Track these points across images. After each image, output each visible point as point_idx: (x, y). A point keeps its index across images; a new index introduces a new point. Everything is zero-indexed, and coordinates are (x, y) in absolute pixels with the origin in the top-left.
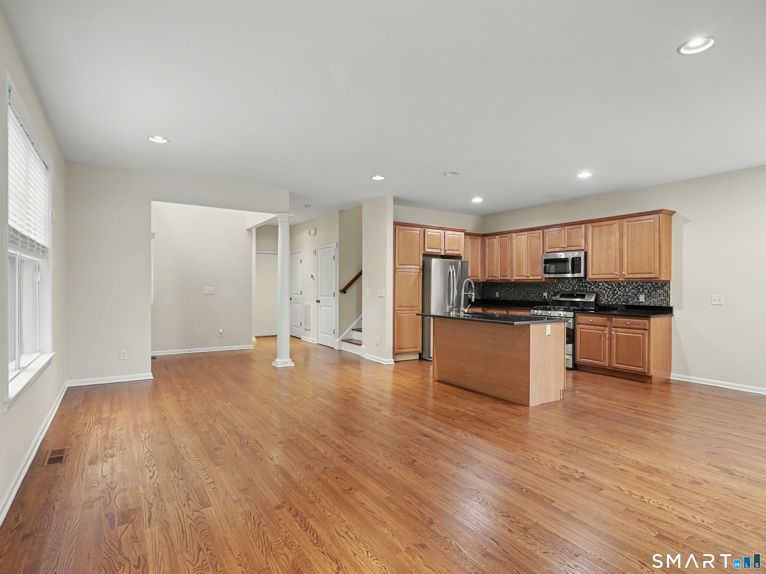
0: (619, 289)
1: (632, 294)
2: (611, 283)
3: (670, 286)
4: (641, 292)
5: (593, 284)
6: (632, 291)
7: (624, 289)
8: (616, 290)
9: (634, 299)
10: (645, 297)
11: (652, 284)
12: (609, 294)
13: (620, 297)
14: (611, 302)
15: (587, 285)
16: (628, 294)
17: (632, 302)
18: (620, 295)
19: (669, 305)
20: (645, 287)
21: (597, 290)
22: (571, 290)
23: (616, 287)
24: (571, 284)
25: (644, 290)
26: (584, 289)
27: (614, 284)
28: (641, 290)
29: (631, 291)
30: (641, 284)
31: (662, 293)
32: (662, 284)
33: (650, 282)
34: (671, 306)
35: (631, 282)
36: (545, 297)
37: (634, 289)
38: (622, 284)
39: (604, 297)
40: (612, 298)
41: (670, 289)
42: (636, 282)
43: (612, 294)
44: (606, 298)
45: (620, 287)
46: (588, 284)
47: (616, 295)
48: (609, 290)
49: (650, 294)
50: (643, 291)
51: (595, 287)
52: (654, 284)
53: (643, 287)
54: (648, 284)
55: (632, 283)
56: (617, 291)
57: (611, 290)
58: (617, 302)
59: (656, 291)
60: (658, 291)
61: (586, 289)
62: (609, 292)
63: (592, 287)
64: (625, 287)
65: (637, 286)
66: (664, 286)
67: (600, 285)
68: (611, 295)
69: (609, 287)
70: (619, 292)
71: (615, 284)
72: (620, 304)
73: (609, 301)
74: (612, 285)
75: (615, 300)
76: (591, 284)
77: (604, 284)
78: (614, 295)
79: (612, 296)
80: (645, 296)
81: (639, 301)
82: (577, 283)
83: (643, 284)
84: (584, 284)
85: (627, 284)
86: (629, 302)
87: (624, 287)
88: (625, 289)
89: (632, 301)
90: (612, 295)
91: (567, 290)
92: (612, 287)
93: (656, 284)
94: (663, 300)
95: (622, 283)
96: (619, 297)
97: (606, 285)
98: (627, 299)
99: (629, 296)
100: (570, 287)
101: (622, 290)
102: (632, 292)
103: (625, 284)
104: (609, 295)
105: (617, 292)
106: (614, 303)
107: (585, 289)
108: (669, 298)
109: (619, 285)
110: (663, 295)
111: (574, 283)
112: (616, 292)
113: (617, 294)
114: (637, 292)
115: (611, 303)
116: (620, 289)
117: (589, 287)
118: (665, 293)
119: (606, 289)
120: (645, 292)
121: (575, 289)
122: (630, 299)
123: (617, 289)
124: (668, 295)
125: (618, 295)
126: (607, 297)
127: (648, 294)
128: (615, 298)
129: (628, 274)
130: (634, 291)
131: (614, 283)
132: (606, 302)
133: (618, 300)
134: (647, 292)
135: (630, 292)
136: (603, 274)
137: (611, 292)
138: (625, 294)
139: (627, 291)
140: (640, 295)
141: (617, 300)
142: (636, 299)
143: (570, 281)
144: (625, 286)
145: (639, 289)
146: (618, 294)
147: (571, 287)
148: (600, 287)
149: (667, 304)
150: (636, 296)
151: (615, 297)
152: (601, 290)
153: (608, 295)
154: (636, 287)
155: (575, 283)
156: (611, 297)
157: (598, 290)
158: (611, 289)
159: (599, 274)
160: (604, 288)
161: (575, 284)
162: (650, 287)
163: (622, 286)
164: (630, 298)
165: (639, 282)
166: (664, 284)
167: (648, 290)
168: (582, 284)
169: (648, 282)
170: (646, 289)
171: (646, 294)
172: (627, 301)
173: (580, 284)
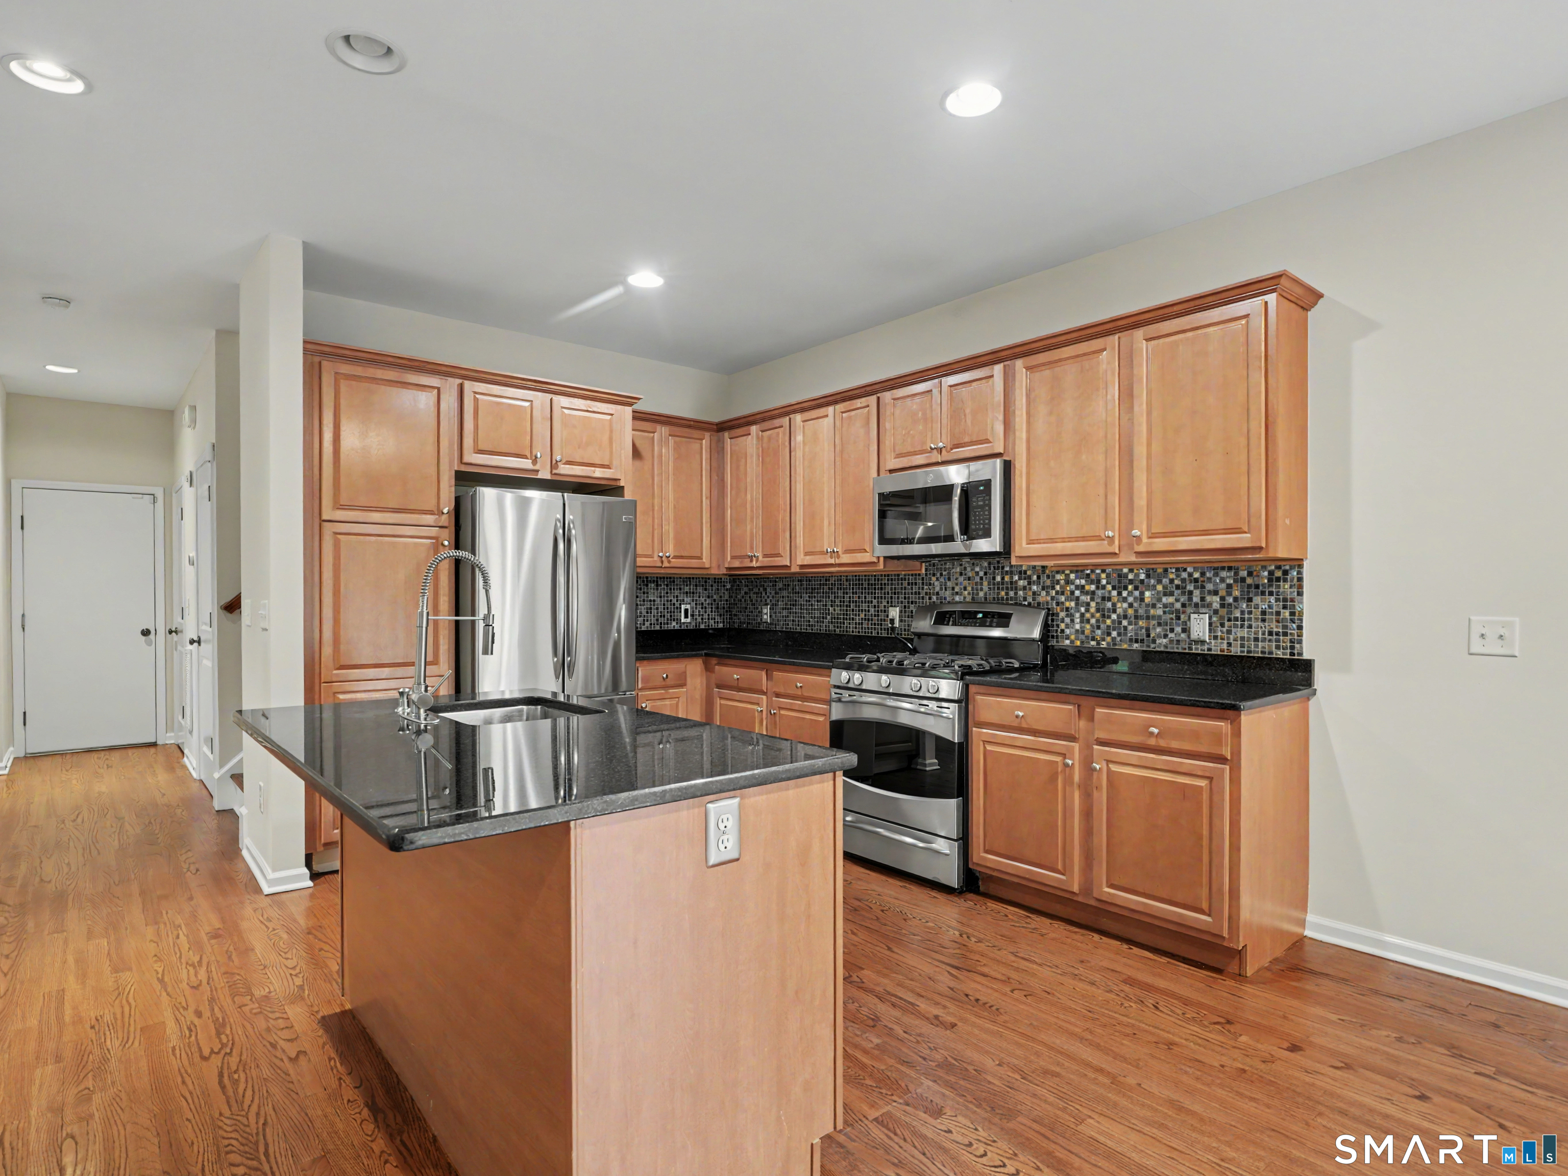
0: (1120, 594)
1: (1165, 612)
2: (1093, 571)
3: (1300, 579)
4: (1196, 605)
5: (1035, 578)
6: (1164, 600)
7: (1137, 593)
8: (1109, 599)
9: (1172, 630)
10: (1210, 624)
11: (1236, 574)
12: (1087, 610)
13: (1125, 623)
14: (1093, 639)
15: (1016, 582)
16: (1152, 612)
17: (1165, 641)
18: (1125, 617)
19: (1300, 654)
20: (1209, 587)
21: (1049, 598)
22: (969, 599)
23: (1109, 587)
24: (969, 579)
25: (1208, 599)
26: (1007, 594)
27: (1104, 576)
28: (1196, 599)
29: (1160, 600)
30: (1197, 575)
31: (1270, 607)
32: (1271, 573)
33: (1230, 568)
34: (1306, 656)
35: (1160, 571)
36: (892, 621)
37: (1172, 594)
38: (1131, 576)
39: (1072, 621)
40: (1098, 627)
41: (1300, 594)
42: (1177, 570)
43: (1098, 610)
44: (1078, 627)
45: (1126, 588)
46: (1020, 579)
47: (1109, 617)
48: (1085, 598)
49: (1230, 612)
50: (1203, 599)
51: (1043, 589)
52: (1244, 573)
53: (1203, 587)
54: (1224, 574)
55: (1166, 570)
56: (1115, 599)
57: (1092, 599)
58: (1114, 639)
59: (1250, 600)
60: (1257, 600)
61: (1016, 594)
62: (1088, 604)
63: (1035, 588)
64: (1139, 585)
65: (1183, 580)
66: (1278, 579)
67: (1058, 582)
68: (1093, 616)
69: (1087, 587)
70: (1119, 605)
71: (1108, 576)
72: (1125, 646)
73: (1087, 637)
74: (1099, 581)
75: (1109, 634)
76: (1030, 577)
77: (1072, 576)
78: (1103, 616)
79: (1098, 621)
80: (1210, 618)
81: (1189, 637)
82: (986, 574)
83: (1203, 574)
84: (1007, 578)
85: (1148, 576)
86: (1154, 641)
87: (1136, 588)
88: (1142, 594)
89: (1166, 636)
90: (1098, 615)
91: (957, 598)
92: (1098, 588)
93: (1250, 574)
94: (1277, 634)
95: (1131, 571)
96: (1120, 623)
97: (1078, 582)
98: (1148, 630)
99: (1154, 617)
100: (965, 589)
101: (1131, 599)
102: (1165, 606)
103: (1142, 576)
104: (1088, 615)
105: (1114, 605)
106: (1104, 644)
107: (1012, 594)
108: (1300, 628)
109: (1120, 582)
110: (1278, 613)
111: (977, 573)
112: (1109, 605)
113: (1114, 611)
114: (1184, 605)
115: (1093, 643)
116: (1125, 594)
117: (1024, 588)
118: (1285, 607)
119: (1077, 593)
120: (1209, 605)
121: (981, 594)
122: (1158, 630)
123: (1114, 593)
124: (1296, 617)
125: (1119, 616)
126: (1082, 622)
127: (1223, 612)
128: (1108, 627)
129: (1152, 536)
130: (1171, 599)
131: (1103, 571)
132: (1077, 639)
133: (1119, 634)
134: (1216, 605)
135: (1159, 605)
136: (1063, 540)
137: (1093, 604)
138: (1141, 612)
139: (1147, 600)
140: (1193, 616)
141: (1114, 634)
142: (1178, 629)
143: (965, 569)
144: (1142, 581)
145: (1191, 593)
146: (1119, 611)
147: (969, 589)
148: (1058, 588)
149: (1292, 648)
150: (1178, 618)
151: (1108, 622)
152: (1063, 599)
153: (1082, 615)
154: (1178, 587)
155: (982, 574)
156: (1093, 621)
157: (1053, 598)
158: (1093, 593)
159: (1052, 541)
160: (1072, 593)
161: (981, 578)
162: (1229, 586)
163: (1131, 582)
164: (1159, 624)
165: (1190, 570)
166: (1279, 574)
167: (1223, 599)
168: (1003, 578)
169: (1223, 568)
170: (1216, 593)
171: (1216, 612)
172: (1148, 636)
173: (994, 578)
